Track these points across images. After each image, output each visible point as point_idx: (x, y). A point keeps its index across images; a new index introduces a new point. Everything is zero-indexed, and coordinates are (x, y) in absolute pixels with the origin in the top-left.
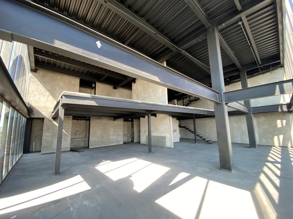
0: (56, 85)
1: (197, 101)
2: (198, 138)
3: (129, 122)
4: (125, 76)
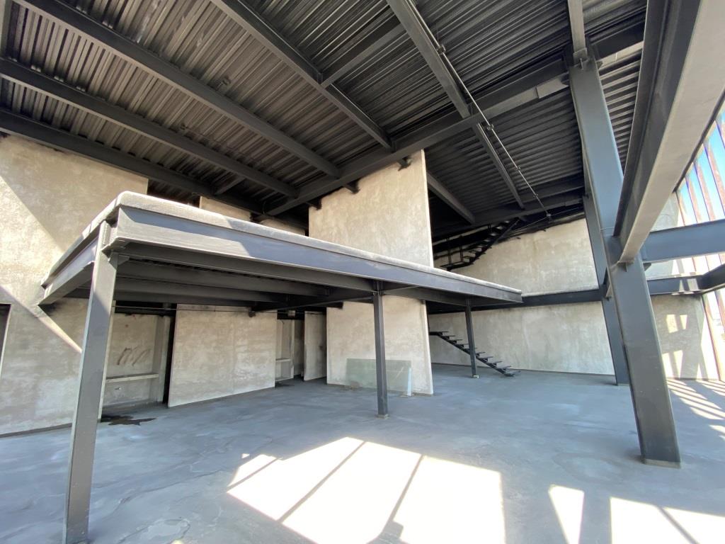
0: (63, 193)
2: (478, 363)
3: (290, 320)
4: (295, 187)
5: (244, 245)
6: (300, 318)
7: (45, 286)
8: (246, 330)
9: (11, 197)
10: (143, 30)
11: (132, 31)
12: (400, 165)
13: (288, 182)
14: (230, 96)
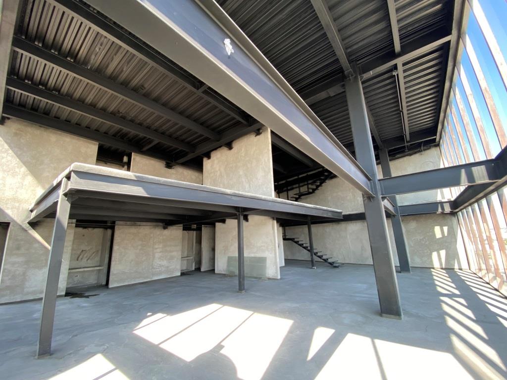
0: (44, 153)
1: (311, 195)
2: (316, 258)
3: (192, 231)
4: (193, 146)
6: (199, 229)
7: (32, 211)
8: (161, 238)
9: (12, 156)
10: (91, 62)
11: (86, 62)
12: (256, 134)
13: (188, 143)
14: (146, 95)
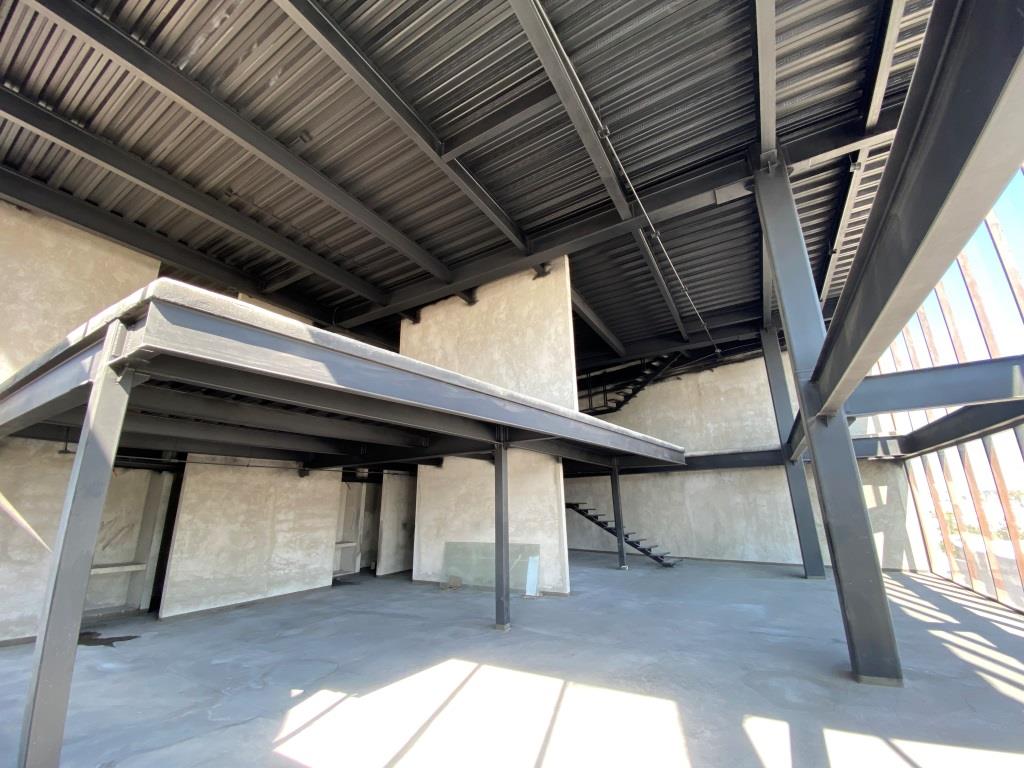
2: (627, 548)
3: (359, 484)
4: (386, 291)
5: (331, 367)
6: (376, 480)
8: (292, 496)
10: (193, 52)
11: (175, 53)
12: (536, 273)
13: (375, 283)
14: (308, 159)
